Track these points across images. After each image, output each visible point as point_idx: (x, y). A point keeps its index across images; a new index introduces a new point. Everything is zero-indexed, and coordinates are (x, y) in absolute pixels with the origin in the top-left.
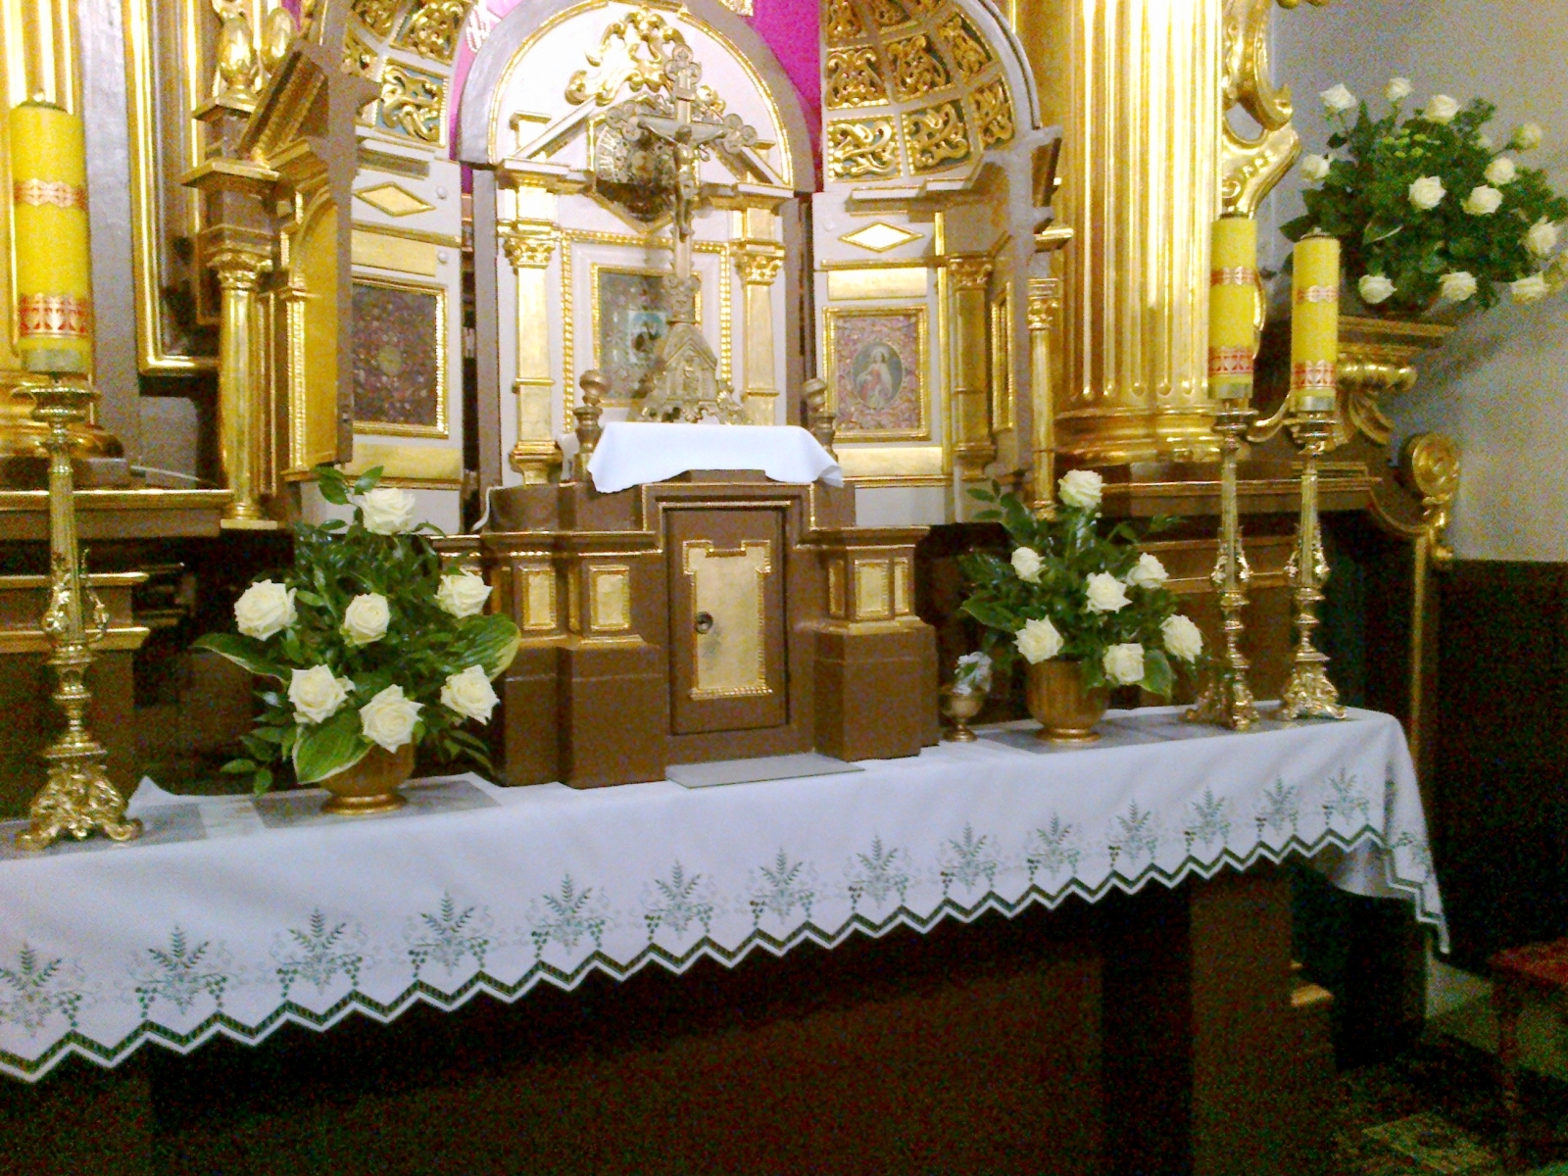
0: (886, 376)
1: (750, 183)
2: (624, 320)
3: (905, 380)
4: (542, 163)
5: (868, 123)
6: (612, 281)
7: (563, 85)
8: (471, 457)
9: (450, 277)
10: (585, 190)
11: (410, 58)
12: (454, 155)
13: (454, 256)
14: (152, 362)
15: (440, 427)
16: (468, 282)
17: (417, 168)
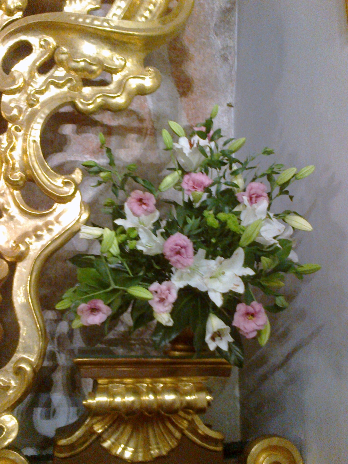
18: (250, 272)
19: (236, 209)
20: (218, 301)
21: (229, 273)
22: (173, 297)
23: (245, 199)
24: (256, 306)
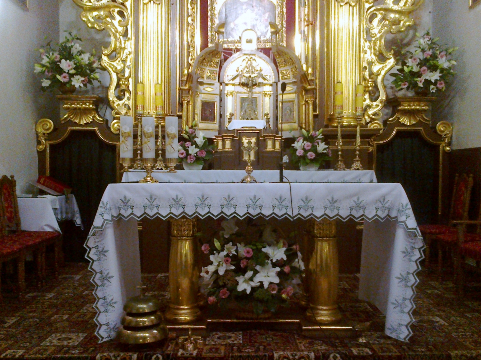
0: (289, 112)
1: (266, 82)
2: (245, 104)
3: (292, 113)
4: (231, 82)
5: (286, 70)
6: (243, 100)
7: (236, 69)
8: (220, 126)
9: (217, 99)
10: (239, 85)
11: (211, 69)
12: (219, 81)
13: (218, 97)
14: (178, 114)
15: (215, 122)
16: (221, 100)
17: (213, 84)
18: (441, 75)
19: (437, 60)
20: (433, 81)
21: (436, 75)
22: (423, 81)
23: (440, 57)
24: (442, 82)
